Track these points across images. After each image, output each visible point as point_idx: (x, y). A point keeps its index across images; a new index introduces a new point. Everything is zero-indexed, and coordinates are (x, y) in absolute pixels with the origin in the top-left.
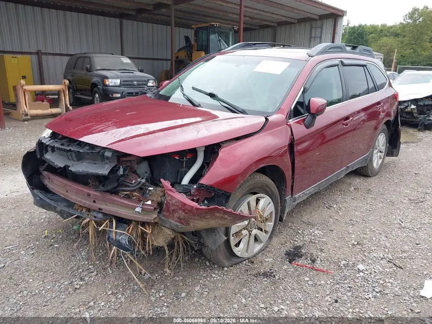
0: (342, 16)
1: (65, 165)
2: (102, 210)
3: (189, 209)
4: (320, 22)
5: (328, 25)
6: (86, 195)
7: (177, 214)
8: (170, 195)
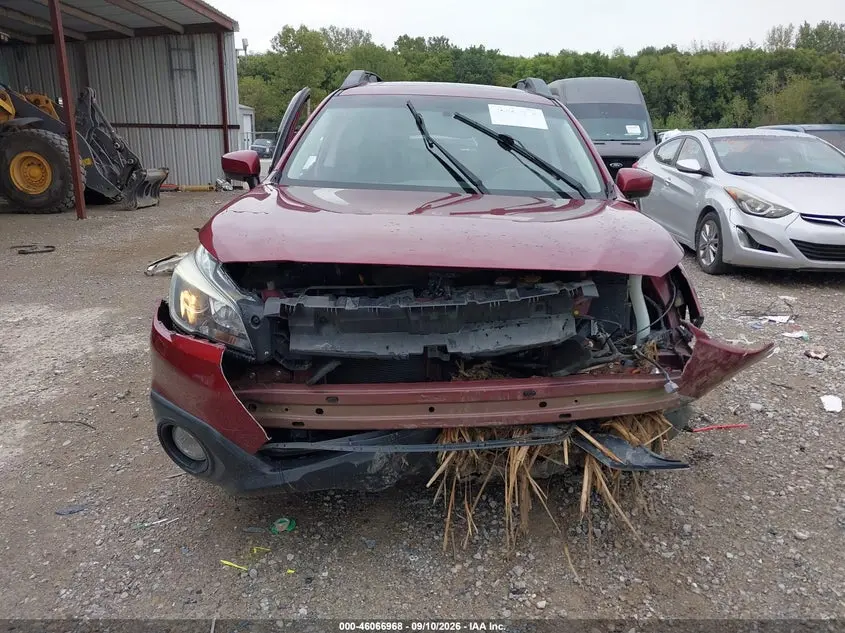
0: (230, 31)
1: (425, 348)
2: (569, 415)
3: (734, 361)
4: (186, 41)
5: (205, 46)
6: (519, 397)
7: (705, 378)
8: (705, 344)
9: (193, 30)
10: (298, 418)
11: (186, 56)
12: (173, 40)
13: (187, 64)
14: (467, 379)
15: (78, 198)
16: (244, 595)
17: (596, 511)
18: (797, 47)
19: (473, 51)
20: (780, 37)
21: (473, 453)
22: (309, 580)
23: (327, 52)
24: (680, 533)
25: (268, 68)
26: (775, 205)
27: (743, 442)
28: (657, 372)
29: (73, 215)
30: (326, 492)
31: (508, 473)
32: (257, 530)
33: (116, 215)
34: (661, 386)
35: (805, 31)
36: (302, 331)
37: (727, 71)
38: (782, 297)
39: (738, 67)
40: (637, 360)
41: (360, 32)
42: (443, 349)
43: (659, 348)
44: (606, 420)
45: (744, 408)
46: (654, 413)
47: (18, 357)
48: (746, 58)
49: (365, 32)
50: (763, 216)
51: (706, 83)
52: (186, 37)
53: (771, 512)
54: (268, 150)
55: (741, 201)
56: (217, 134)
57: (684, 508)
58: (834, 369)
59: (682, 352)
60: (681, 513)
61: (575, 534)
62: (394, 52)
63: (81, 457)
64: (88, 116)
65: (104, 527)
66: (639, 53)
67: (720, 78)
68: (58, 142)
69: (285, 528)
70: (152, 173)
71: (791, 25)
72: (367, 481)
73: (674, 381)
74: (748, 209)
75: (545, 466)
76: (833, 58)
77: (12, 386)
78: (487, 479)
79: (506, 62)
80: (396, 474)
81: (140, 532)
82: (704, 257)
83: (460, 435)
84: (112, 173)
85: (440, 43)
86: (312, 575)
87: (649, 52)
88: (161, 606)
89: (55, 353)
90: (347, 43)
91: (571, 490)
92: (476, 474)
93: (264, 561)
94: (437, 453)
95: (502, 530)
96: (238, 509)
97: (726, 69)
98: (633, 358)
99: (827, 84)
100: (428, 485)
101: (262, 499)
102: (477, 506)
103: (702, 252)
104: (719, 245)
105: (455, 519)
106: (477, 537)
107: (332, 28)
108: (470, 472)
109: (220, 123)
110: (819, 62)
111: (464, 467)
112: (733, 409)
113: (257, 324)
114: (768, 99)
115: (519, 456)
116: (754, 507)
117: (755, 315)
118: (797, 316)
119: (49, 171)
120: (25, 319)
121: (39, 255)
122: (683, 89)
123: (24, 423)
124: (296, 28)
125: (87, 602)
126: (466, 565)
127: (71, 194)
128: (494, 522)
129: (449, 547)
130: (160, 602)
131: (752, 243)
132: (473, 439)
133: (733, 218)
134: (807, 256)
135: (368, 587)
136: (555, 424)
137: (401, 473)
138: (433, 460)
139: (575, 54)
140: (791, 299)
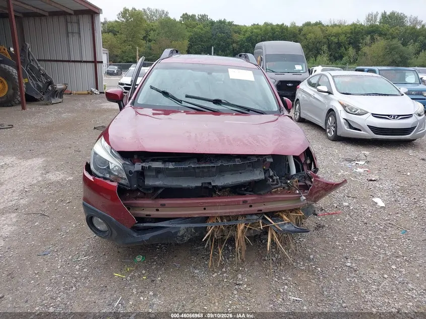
0: (98, 14)
1: (202, 183)
2: (261, 210)
3: (330, 187)
4: (75, 18)
5: (85, 21)
6: (241, 203)
7: (318, 194)
8: (317, 180)
9: (79, 13)
10: (148, 213)
11: (75, 26)
12: (68, 18)
13: (76, 30)
14: (219, 196)
15: (22, 99)
16: (126, 288)
17: (274, 250)
18: (380, 23)
19: (220, 22)
20: (372, 18)
21: (222, 227)
22: (153, 281)
23: (146, 21)
24: (309, 259)
25: (115, 29)
26: (361, 110)
27: (339, 220)
28: (298, 192)
29: (20, 107)
30: (158, 244)
31: (237, 234)
32: (129, 261)
33: (42, 108)
34: (299, 198)
35: (384, 15)
36: (150, 176)
37: (346, 35)
38: (363, 152)
39: (351, 33)
40: (290, 187)
41: (163, 11)
42: (210, 183)
43: (299, 181)
44: (277, 212)
45: (341, 205)
46: (296, 209)
47: (6, 183)
48: (355, 28)
49: (166, 11)
50: (355, 114)
51: (336, 40)
52: (75, 16)
53: (347, 249)
54: (116, 71)
55: (345, 107)
56: (91, 65)
57: (311, 248)
58: (381, 186)
59: (308, 183)
60: (310, 251)
61: (265, 260)
62: (180, 22)
63: (45, 230)
64: (26, 57)
65: (60, 260)
66: (303, 25)
67: (343, 38)
68: (11, 71)
69: (140, 260)
70: (59, 86)
71: (377, 12)
72: (177, 239)
73: (304, 196)
74: (349, 111)
75: (252, 231)
76: (397, 29)
77: (6, 197)
78: (227, 238)
79: (237, 28)
80: (189, 236)
81: (77, 262)
82: (329, 132)
83: (216, 219)
84: (38, 86)
85: (203, 17)
86: (154, 279)
87: (308, 24)
88: (90, 293)
89: (24, 181)
90: (156, 17)
91: (264, 241)
92: (223, 235)
93: (133, 273)
94: (207, 227)
95: (234, 259)
96: (119, 252)
97: (345, 34)
98: (288, 186)
99: (394, 43)
100: (203, 240)
101: (129, 247)
102: (223, 249)
103: (328, 130)
104: (336, 127)
105: (214, 255)
106: (223, 262)
107: (149, 9)
108: (221, 234)
109: (93, 60)
110: (391, 31)
111: (218, 232)
112: (335, 205)
113: (131, 174)
114: (365, 49)
115: (241, 227)
116: (340, 248)
117: (350, 161)
118: (368, 162)
119: (6, 86)
120: (5, 164)
121: (6, 129)
122: (324, 43)
123: (15, 215)
124: (130, 9)
125: (58, 292)
126: (219, 273)
127: (18, 97)
128: (231, 256)
129: (212, 266)
130: (89, 291)
131: (351, 127)
132: (222, 221)
133: (342, 115)
134: (374, 133)
135: (178, 283)
136: (256, 214)
137: (192, 235)
138: (205, 230)
139: (271, 24)
140: (367, 153)
